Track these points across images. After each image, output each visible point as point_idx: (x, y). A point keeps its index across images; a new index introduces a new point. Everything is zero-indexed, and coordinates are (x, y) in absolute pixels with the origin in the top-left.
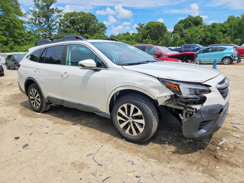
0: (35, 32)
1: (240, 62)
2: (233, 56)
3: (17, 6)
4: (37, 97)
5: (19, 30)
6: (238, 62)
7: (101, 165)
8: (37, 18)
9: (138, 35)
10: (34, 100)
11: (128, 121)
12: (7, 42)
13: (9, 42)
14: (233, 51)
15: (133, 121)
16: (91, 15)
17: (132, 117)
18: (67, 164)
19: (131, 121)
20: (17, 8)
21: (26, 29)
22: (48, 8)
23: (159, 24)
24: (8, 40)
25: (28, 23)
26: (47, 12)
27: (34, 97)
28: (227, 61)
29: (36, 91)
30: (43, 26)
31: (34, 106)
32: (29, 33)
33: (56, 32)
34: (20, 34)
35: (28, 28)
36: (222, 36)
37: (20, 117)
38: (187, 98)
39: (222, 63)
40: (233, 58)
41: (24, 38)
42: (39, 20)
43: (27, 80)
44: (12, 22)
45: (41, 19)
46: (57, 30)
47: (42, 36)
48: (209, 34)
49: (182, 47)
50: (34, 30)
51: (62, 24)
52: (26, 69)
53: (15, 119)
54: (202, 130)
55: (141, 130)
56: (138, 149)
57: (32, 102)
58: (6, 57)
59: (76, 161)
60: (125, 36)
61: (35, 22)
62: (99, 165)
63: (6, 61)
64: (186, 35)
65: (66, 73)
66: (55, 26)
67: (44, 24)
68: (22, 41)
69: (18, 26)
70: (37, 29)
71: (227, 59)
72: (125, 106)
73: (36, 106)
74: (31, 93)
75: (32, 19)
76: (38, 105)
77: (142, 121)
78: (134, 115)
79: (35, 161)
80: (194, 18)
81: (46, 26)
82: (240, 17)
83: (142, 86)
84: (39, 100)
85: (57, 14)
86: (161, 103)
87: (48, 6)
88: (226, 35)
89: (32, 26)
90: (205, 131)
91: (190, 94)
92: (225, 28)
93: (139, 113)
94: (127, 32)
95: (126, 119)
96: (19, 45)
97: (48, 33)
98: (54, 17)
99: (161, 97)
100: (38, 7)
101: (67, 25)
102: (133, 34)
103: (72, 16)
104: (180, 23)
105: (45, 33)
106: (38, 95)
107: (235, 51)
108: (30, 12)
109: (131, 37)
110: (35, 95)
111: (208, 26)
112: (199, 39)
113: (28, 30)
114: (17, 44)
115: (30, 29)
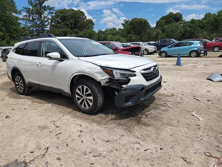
0: (29, 28)
1: (206, 55)
2: (199, 50)
3: (13, 4)
4: (21, 83)
5: (15, 26)
6: (204, 55)
7: (58, 127)
8: (31, 15)
9: (123, 30)
10: (18, 85)
11: (83, 98)
12: (4, 37)
13: (5, 36)
14: (199, 45)
15: (86, 98)
16: (80, 11)
17: (85, 95)
18: (34, 127)
19: (85, 98)
20: (12, 6)
21: (21, 25)
22: (41, 6)
23: (142, 20)
24: (4, 35)
25: (23, 19)
26: (39, 9)
27: (19, 83)
28: (194, 54)
29: (19, 78)
30: (36, 22)
31: (19, 90)
32: (24, 28)
33: (48, 27)
34: (16, 30)
35: (23, 24)
36: (200, 31)
37: (7, 98)
38: (118, 80)
39: (190, 56)
40: (199, 51)
41: (19, 33)
42: (32, 17)
43: (13, 69)
44: (8, 19)
45: (35, 16)
46: (49, 26)
47: (35, 31)
48: (189, 29)
49: (158, 42)
50: (28, 25)
51: (53, 20)
52: (12, 60)
53: (3, 100)
54: (129, 102)
55: (91, 104)
56: (88, 118)
57: (17, 87)
58: (2, 50)
59: (41, 125)
60: (111, 31)
61: (29, 19)
62: (57, 127)
63: (2, 54)
64: (167, 30)
65: (40, 63)
66: (47, 22)
67: (37, 20)
68: (18, 36)
69: (14, 22)
70: (31, 25)
71: (194, 53)
72: (80, 87)
73: (20, 90)
74: (16, 79)
75: (26, 16)
76: (22, 90)
77: (91, 98)
78: (86, 94)
79: (13, 125)
80: (174, 14)
81: (39, 22)
82: (216, 14)
83: (89, 72)
84: (22, 85)
85: (49, 11)
86: (103, 84)
87: (41, 4)
88: (204, 30)
89: (26, 22)
90: (131, 103)
91: (121, 77)
92: (203, 24)
93: (90, 92)
94: (113, 28)
95: (82, 97)
96: (15, 40)
97: (41, 29)
98: (46, 14)
99: (102, 80)
100: (32, 4)
101: (58, 21)
102: (119, 29)
103: (63, 13)
104: (161, 19)
105: (38, 28)
106: (21, 81)
107: (201, 45)
108: (24, 9)
109: (117, 32)
110: (20, 81)
111: (187, 22)
112: (179, 34)
113: (23, 26)
114: (13, 39)
115: (24, 25)
